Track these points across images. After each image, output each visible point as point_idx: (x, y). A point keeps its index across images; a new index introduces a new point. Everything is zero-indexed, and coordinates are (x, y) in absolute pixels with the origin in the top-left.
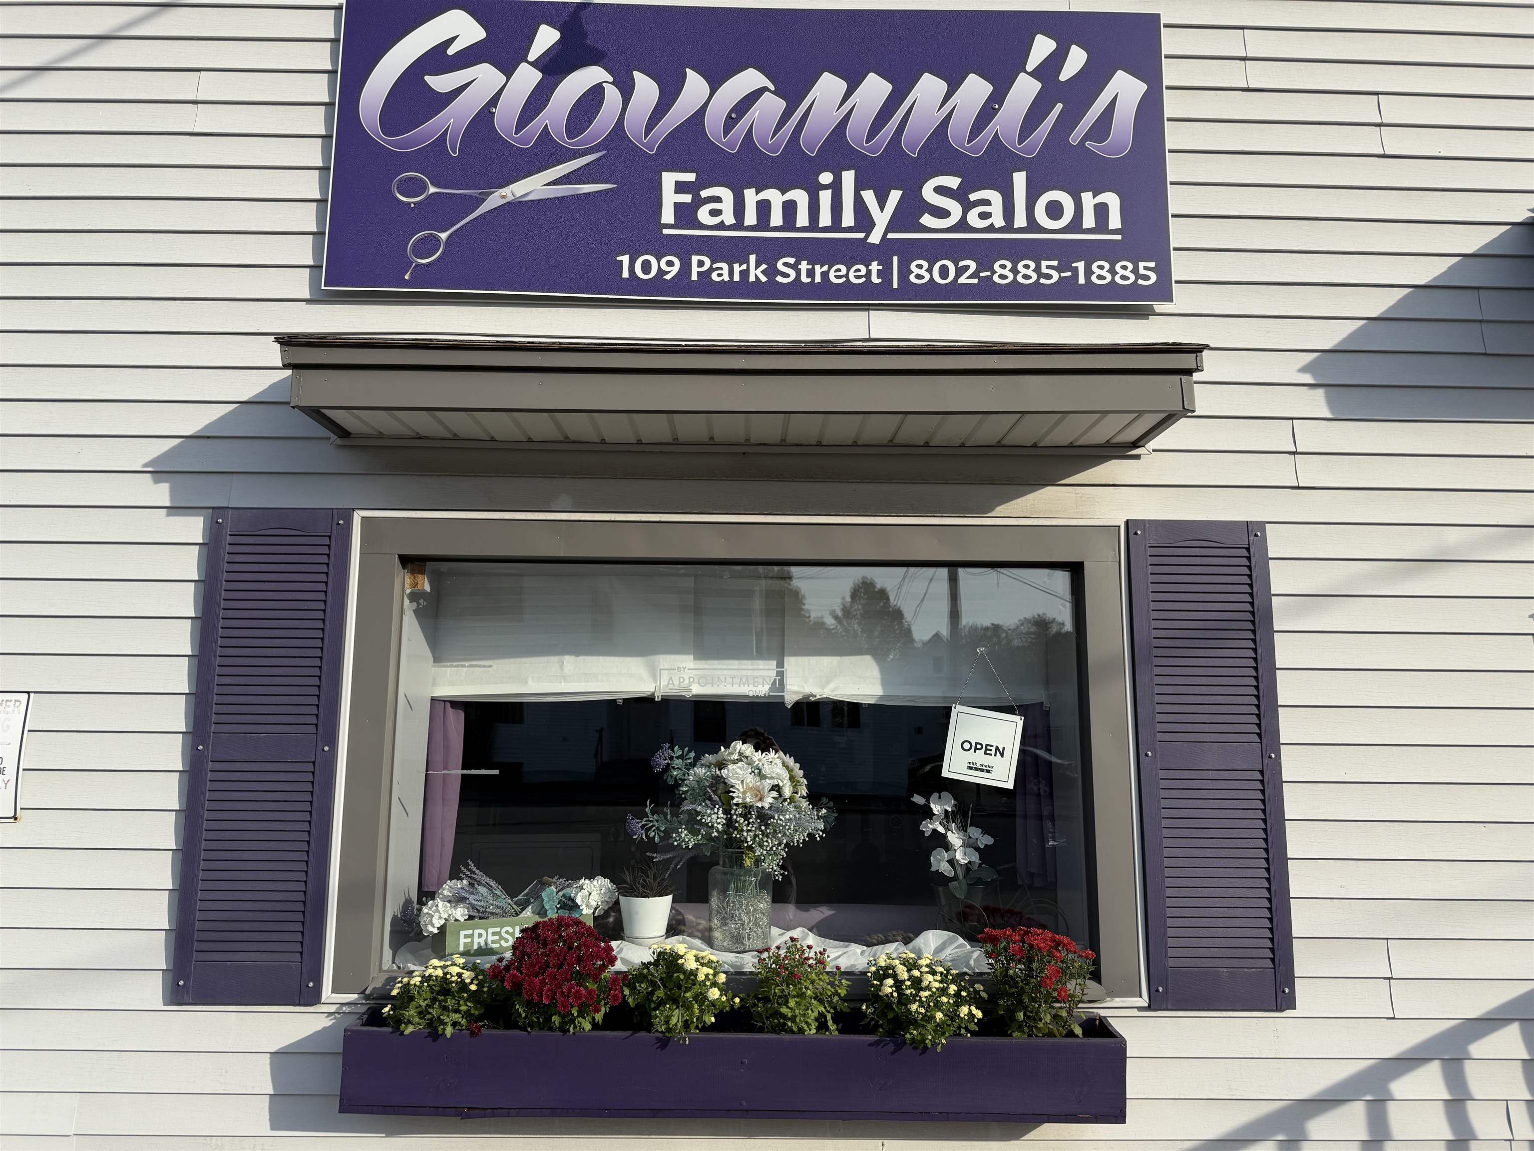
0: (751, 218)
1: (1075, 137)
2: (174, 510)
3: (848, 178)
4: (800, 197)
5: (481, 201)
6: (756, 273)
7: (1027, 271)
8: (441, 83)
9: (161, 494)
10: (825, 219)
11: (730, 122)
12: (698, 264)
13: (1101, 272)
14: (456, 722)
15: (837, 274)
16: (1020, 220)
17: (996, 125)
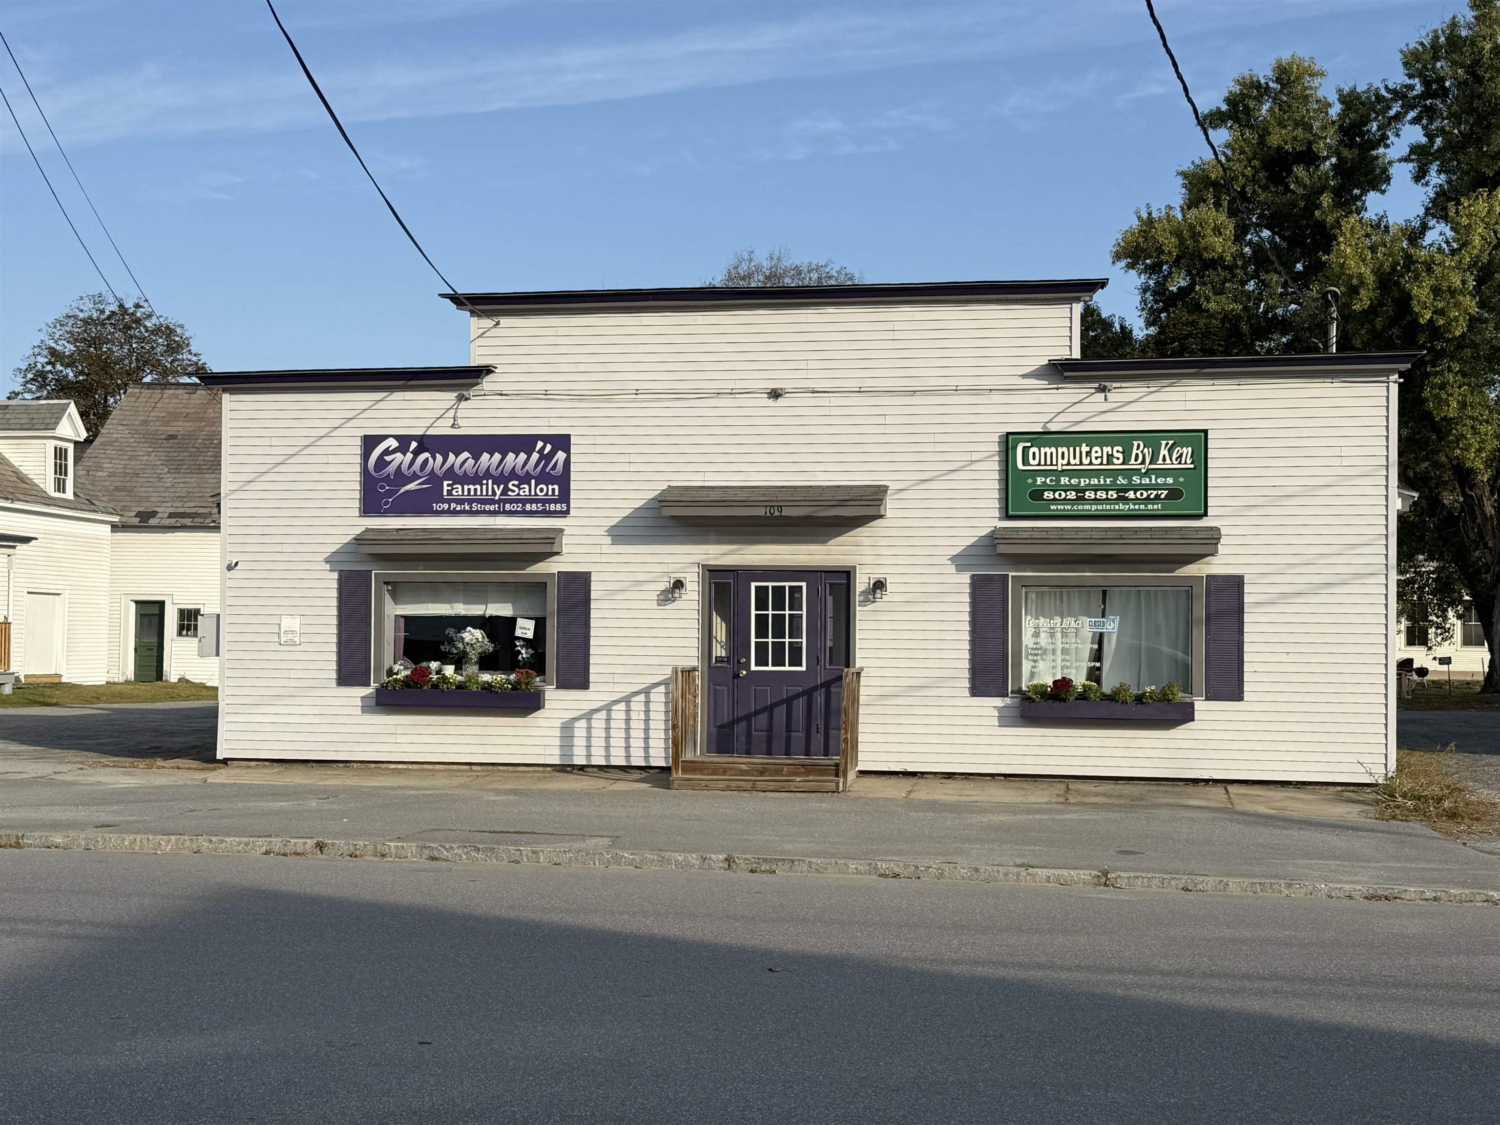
0: (466, 493)
1: (547, 470)
2: (331, 571)
3: (490, 482)
4: (478, 487)
5: (399, 490)
6: (467, 508)
7: (534, 507)
8: (388, 458)
9: (328, 567)
10: (484, 493)
11: (461, 467)
12: (453, 505)
13: (552, 506)
14: (402, 622)
15: (487, 507)
16: (533, 493)
17: (527, 467)
